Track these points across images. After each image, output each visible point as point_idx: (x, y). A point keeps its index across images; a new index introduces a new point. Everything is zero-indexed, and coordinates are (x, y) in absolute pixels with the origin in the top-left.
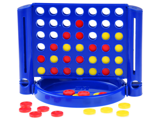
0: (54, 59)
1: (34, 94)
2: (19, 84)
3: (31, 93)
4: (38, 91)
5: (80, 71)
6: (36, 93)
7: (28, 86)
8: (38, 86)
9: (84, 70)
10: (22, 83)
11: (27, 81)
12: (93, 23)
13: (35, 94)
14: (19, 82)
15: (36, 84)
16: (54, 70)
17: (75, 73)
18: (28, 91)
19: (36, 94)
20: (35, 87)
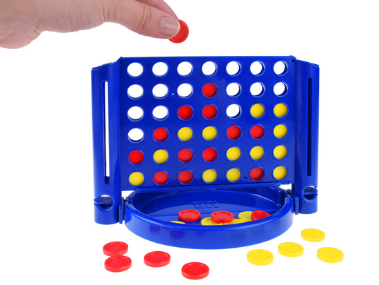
0: (160, 156)
1: (124, 222)
2: (94, 205)
3: (117, 220)
4: (133, 216)
5: (209, 176)
6: (128, 220)
7: (112, 207)
8: (132, 206)
9: (217, 172)
10: (100, 203)
11: (107, 198)
12: (233, 89)
13: (126, 223)
14: (93, 202)
15: (127, 203)
16: (160, 177)
17: (202, 180)
18: (112, 217)
19: (128, 223)
20: (126, 210)
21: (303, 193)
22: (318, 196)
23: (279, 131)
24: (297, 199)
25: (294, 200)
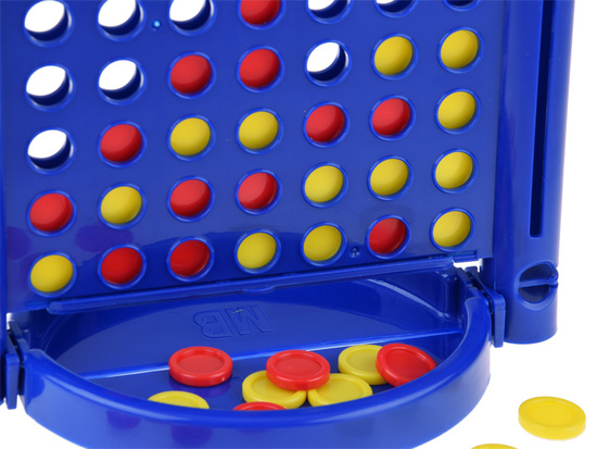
21: (517, 284)
22: (560, 290)
23: (454, 108)
24: (500, 302)
25: (491, 307)
